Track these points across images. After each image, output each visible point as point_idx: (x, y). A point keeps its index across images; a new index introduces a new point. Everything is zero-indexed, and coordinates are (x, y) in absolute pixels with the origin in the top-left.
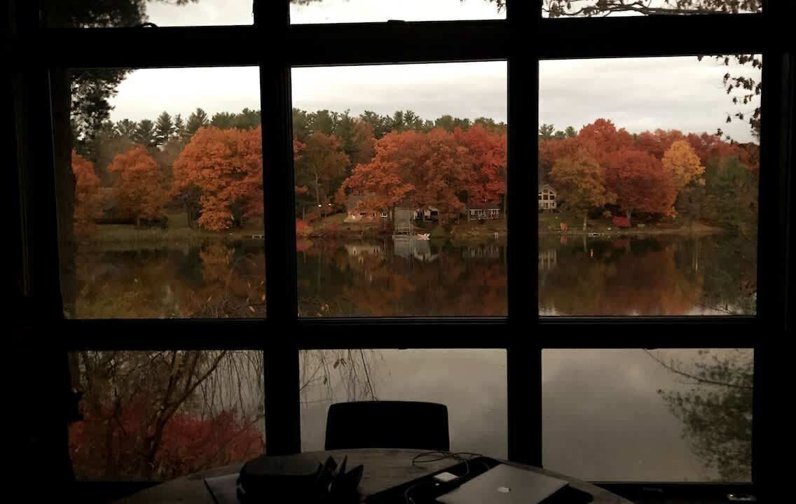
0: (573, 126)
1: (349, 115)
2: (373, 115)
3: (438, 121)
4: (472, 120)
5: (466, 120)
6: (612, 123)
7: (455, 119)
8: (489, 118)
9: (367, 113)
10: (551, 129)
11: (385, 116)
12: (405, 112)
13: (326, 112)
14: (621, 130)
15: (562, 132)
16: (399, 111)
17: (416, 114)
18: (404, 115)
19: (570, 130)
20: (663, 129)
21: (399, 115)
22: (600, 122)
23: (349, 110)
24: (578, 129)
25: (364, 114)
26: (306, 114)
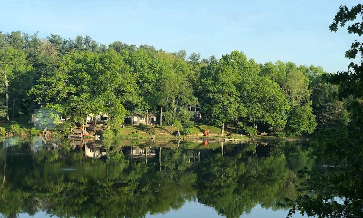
0: (215, 56)
1: (37, 37)
2: (57, 37)
3: (110, 46)
4: (138, 46)
5: (132, 46)
6: (244, 54)
7: (124, 45)
8: (151, 46)
9: (53, 36)
10: (199, 56)
11: (67, 39)
12: (84, 37)
13: (18, 33)
14: (251, 60)
15: (207, 60)
16: (80, 35)
17: (93, 39)
18: (83, 39)
19: (213, 58)
20: (281, 61)
21: (79, 38)
22: (235, 54)
23: (38, 32)
24: (218, 58)
25: (50, 36)
26: (2, 33)
